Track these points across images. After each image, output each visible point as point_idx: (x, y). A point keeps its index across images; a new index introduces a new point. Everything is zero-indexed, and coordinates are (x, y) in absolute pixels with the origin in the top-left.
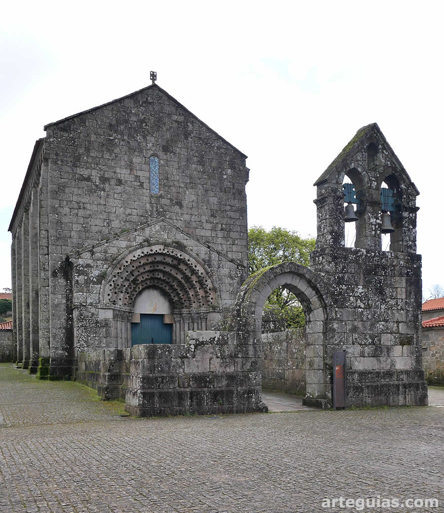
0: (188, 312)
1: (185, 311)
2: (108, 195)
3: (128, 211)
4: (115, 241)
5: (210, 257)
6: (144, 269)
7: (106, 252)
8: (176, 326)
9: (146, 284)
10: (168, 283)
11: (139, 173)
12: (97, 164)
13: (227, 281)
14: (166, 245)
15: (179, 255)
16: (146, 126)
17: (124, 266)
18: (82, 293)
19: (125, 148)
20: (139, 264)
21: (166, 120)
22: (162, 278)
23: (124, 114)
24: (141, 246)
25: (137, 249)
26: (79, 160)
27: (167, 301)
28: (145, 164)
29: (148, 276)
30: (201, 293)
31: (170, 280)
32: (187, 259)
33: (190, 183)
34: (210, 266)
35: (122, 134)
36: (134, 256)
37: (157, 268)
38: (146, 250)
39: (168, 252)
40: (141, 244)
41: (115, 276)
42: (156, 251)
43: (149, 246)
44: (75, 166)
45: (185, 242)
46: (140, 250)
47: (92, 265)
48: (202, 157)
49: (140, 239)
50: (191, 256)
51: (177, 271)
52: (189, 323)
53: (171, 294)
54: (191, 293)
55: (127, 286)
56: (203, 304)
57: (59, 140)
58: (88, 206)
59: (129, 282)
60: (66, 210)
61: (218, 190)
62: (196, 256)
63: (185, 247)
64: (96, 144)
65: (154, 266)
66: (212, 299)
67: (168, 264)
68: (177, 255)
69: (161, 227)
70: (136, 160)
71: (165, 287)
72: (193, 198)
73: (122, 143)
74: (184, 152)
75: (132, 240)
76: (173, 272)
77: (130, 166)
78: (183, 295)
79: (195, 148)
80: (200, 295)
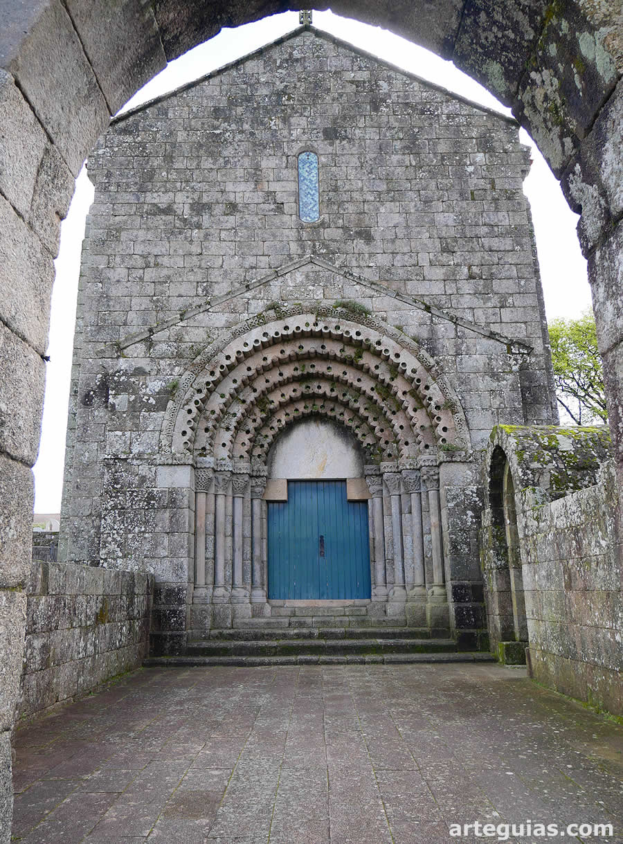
0: (394, 470)
1: (386, 466)
2: (207, 236)
3: (251, 261)
4: (202, 315)
5: (432, 331)
6: (281, 374)
7: (179, 339)
8: (373, 506)
9: (297, 410)
10: (346, 405)
11: (274, 187)
12: (187, 181)
13: (484, 383)
14: (321, 313)
15: (353, 334)
16: (288, 100)
17: (222, 367)
18: (119, 433)
19: (245, 146)
20: (263, 363)
21: (331, 83)
22: (328, 393)
23: (245, 86)
24: (261, 320)
25: (251, 327)
26: (151, 179)
27: (350, 449)
28: (286, 167)
29: (294, 391)
30: (420, 418)
31: (348, 397)
32: (373, 340)
33: (389, 191)
34: (433, 351)
35: (240, 121)
36: (246, 344)
37: (312, 371)
38: (274, 328)
39: (326, 328)
40: (260, 316)
41: (199, 391)
42: (298, 328)
43: (279, 318)
44: (143, 190)
45: (367, 304)
46: (259, 329)
47: (148, 369)
48: (414, 138)
49: (258, 306)
50: (384, 332)
51: (359, 375)
52: (400, 495)
53: (357, 431)
54: (398, 421)
55: (239, 415)
56: (427, 447)
57: (116, 149)
58: (165, 261)
59: (245, 406)
60: (121, 272)
61: (456, 196)
62: (396, 331)
63: (367, 312)
64: (186, 147)
65: (304, 366)
66: (445, 429)
67: (335, 359)
68: (347, 332)
69: (307, 276)
70: (268, 163)
71: (342, 414)
72: (397, 219)
73: (238, 137)
74: (372, 134)
75: (241, 309)
76: (351, 376)
77: (256, 176)
78: (382, 431)
79: (396, 124)
80: (418, 425)
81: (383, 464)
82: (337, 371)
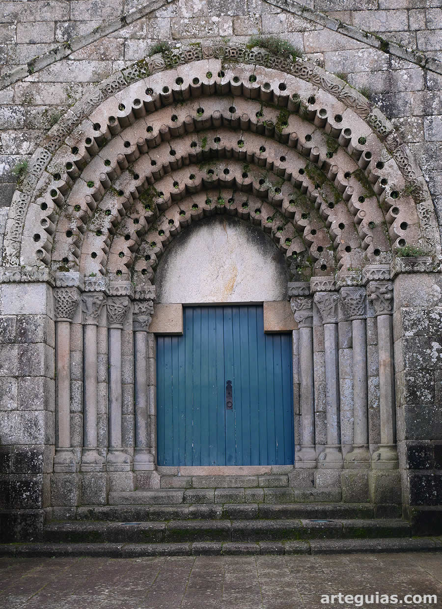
0: (329, 287)
1: (319, 282)
4: (58, 64)
5: (391, 81)
6: (173, 153)
7: (28, 101)
8: (299, 339)
9: (195, 206)
10: (263, 197)
14: (230, 57)
15: (275, 87)
17: (88, 141)
20: (148, 135)
22: (239, 179)
24: (143, 69)
25: (128, 81)
27: (269, 260)
29: (192, 177)
30: (368, 212)
31: (267, 184)
32: (304, 96)
34: (390, 111)
36: (122, 107)
37: (216, 146)
38: (161, 82)
39: (236, 79)
40: (141, 64)
41: (57, 177)
42: (196, 80)
43: (169, 66)
45: (296, 41)
46: (139, 84)
49: (138, 49)
50: (319, 83)
51: (283, 151)
52: (337, 324)
53: (279, 235)
54: (336, 217)
55: (114, 212)
56: (377, 252)
59: (122, 199)
62: (338, 81)
63: (296, 54)
65: (205, 140)
66: (404, 226)
68: (267, 85)
71: (258, 210)
75: (113, 53)
76: (272, 154)
78: (313, 232)
80: (365, 222)
81: (315, 280)
82: (251, 145)
